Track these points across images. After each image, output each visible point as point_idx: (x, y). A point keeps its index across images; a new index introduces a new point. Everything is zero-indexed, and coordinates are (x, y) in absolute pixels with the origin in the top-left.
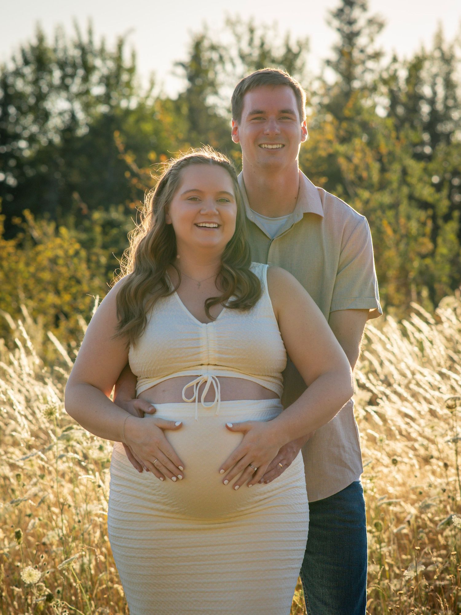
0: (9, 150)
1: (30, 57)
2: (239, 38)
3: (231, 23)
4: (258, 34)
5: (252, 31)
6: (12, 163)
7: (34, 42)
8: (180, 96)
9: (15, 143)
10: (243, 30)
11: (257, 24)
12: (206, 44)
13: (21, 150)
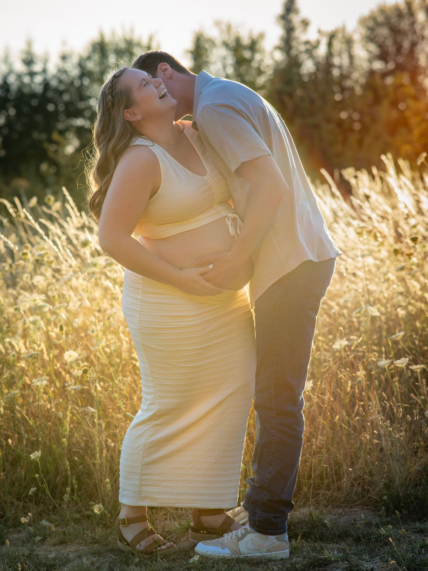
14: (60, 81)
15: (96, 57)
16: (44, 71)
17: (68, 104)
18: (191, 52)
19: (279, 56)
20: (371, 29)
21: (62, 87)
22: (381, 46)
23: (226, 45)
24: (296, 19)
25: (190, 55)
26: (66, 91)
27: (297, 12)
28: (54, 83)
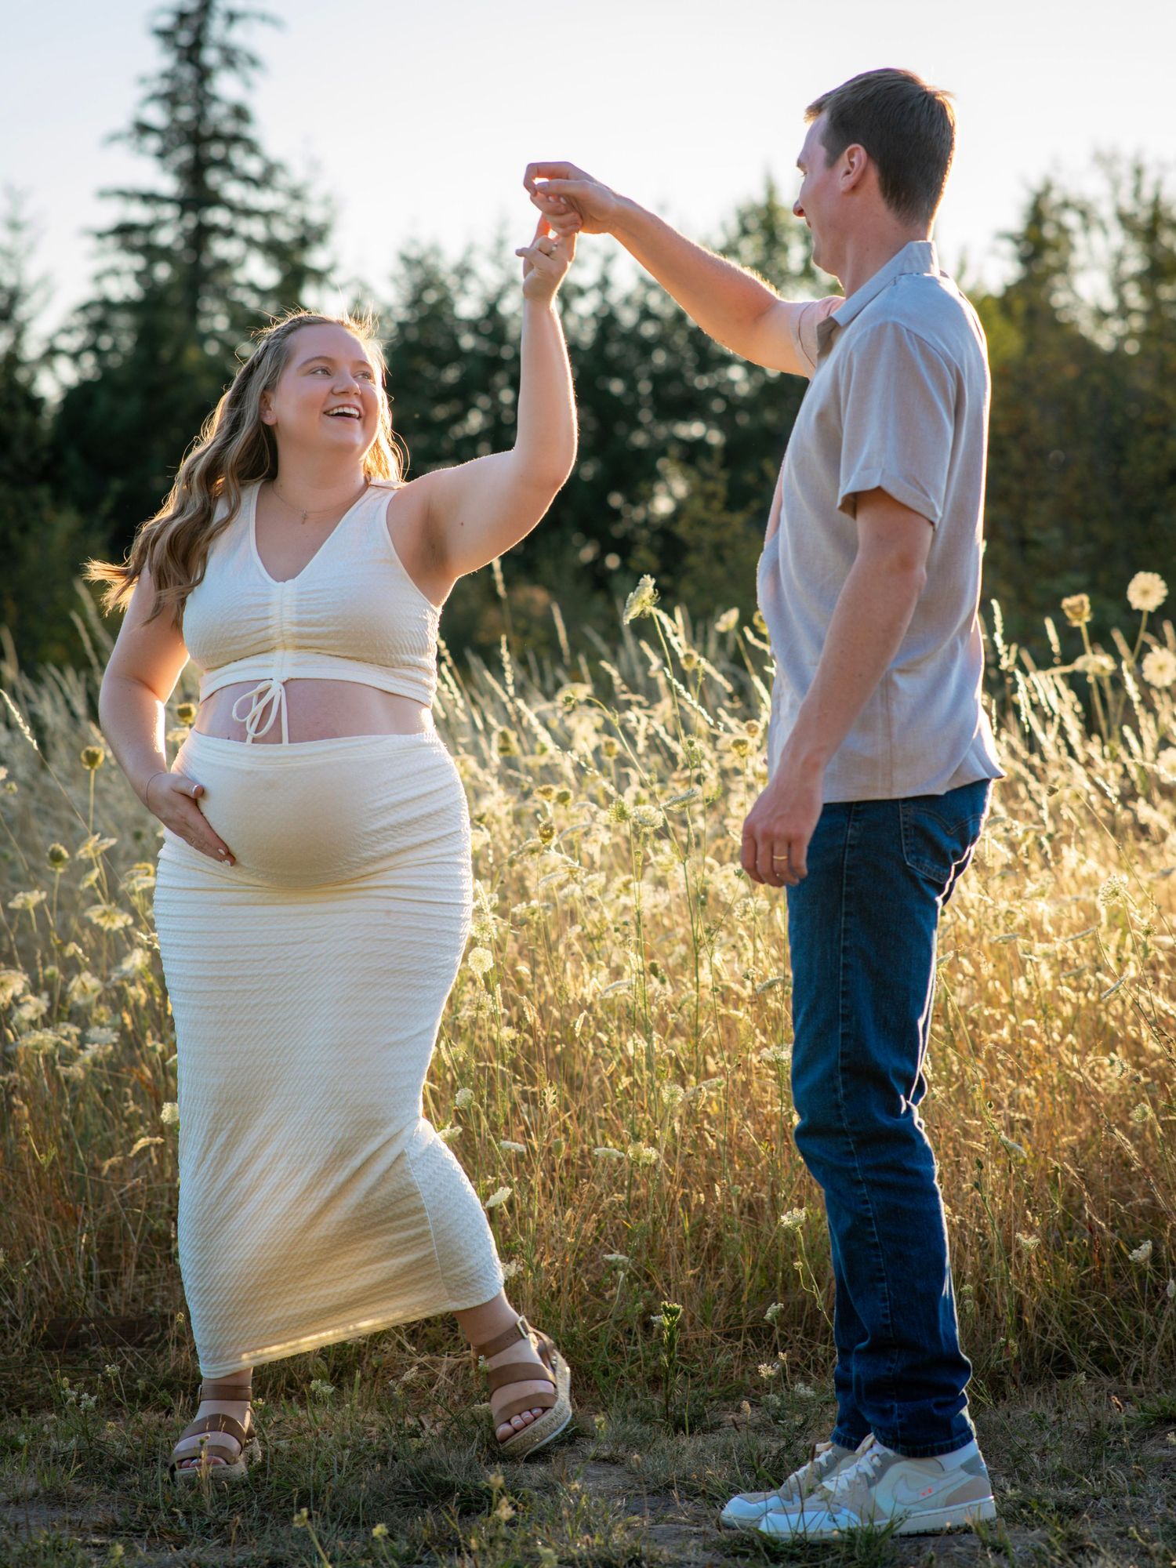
0: (713, 385)
1: (753, 224)
2: (1116, 185)
3: (1104, 160)
4: (1149, 178)
5: (1139, 172)
6: (718, 406)
7: (759, 197)
8: (1009, 290)
9: (721, 371)
10: (1124, 170)
11: (1148, 160)
12: (1056, 197)
13: (732, 383)
14: (646, 314)
15: (750, 248)
16: (604, 284)
17: (660, 379)
18: (1015, 239)
21: (649, 330)
23: (1125, 220)
25: (1008, 248)
26: (662, 341)
28: (628, 318)
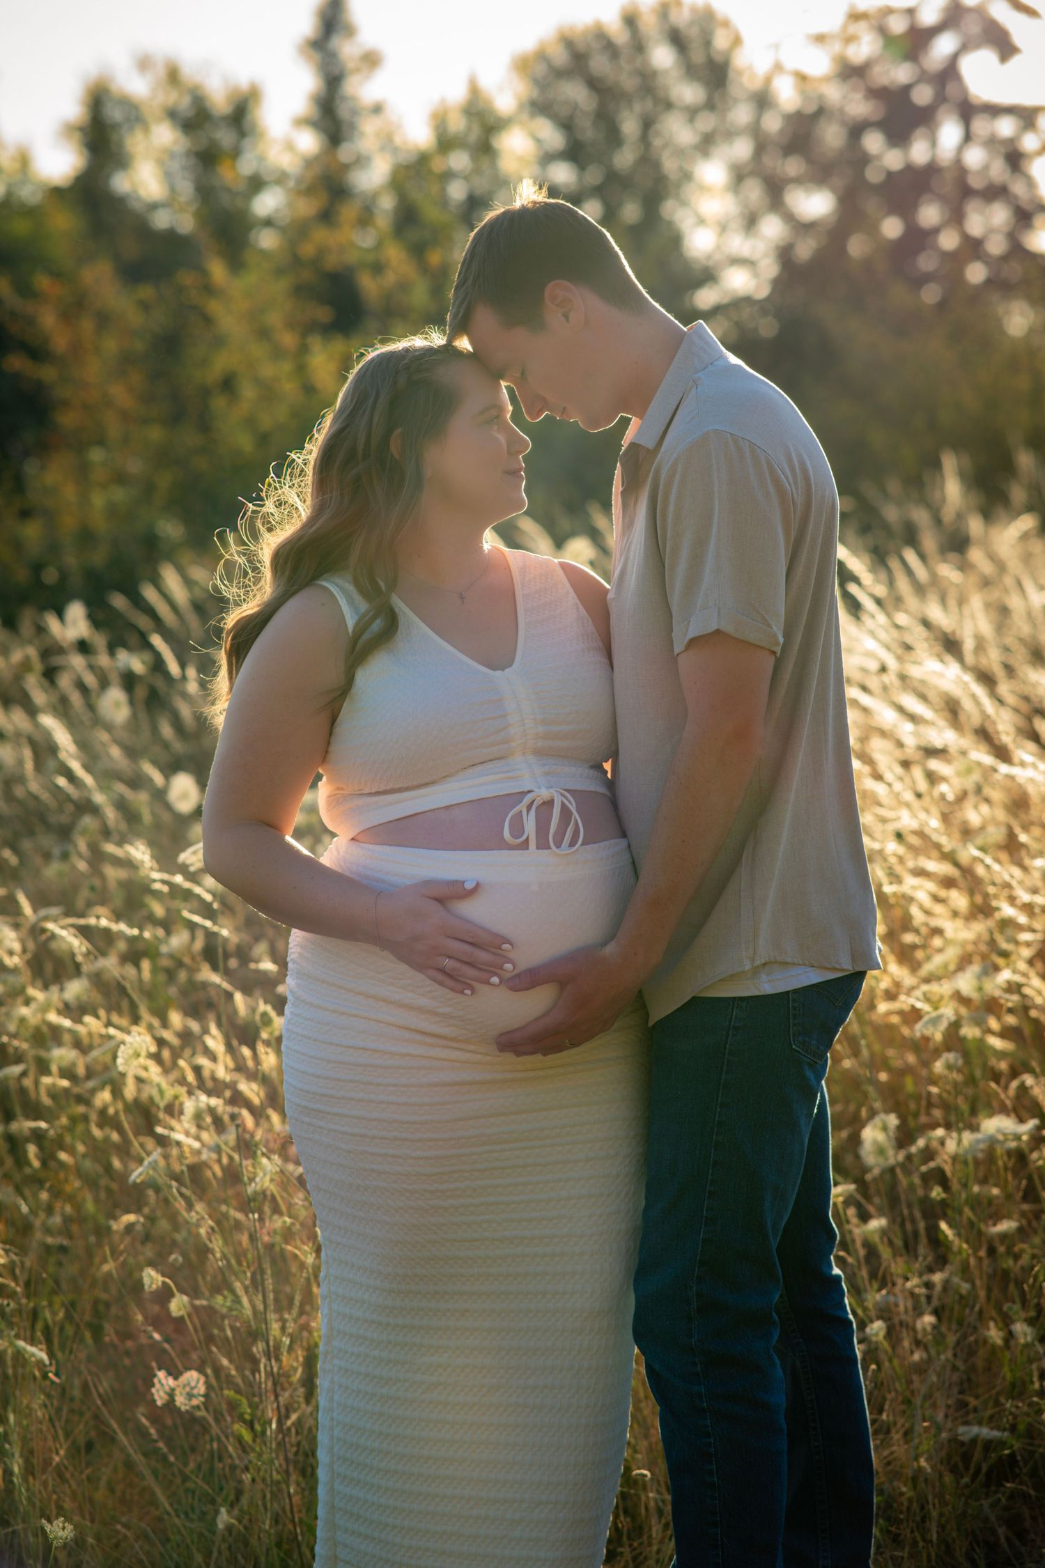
18: (81, 129)
19: (308, 142)
20: (541, 84)
22: (566, 125)
23: (172, 114)
24: (348, 50)
27: (350, 31)
